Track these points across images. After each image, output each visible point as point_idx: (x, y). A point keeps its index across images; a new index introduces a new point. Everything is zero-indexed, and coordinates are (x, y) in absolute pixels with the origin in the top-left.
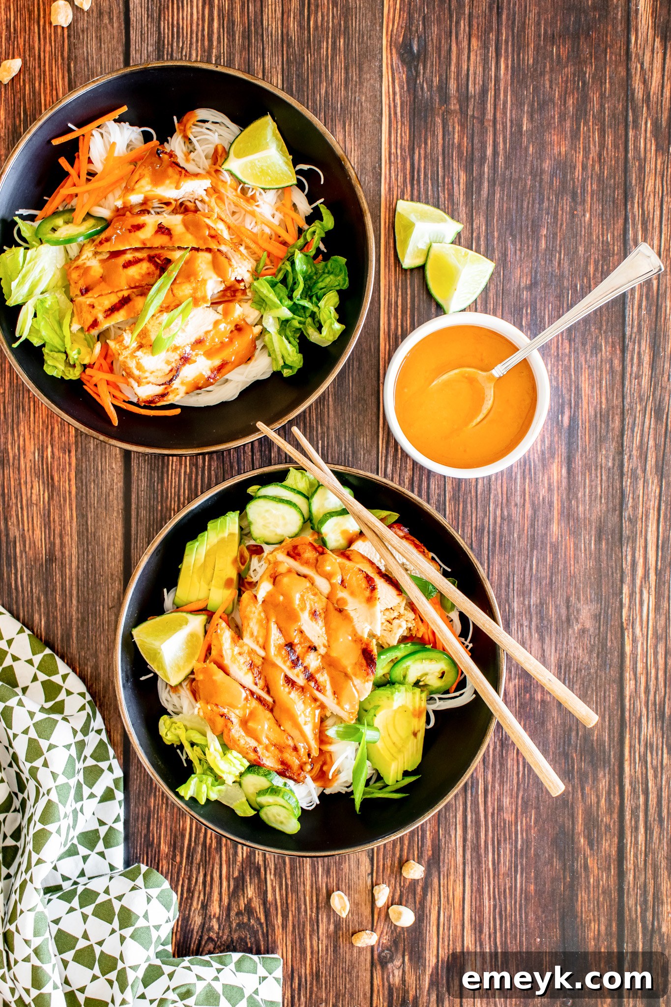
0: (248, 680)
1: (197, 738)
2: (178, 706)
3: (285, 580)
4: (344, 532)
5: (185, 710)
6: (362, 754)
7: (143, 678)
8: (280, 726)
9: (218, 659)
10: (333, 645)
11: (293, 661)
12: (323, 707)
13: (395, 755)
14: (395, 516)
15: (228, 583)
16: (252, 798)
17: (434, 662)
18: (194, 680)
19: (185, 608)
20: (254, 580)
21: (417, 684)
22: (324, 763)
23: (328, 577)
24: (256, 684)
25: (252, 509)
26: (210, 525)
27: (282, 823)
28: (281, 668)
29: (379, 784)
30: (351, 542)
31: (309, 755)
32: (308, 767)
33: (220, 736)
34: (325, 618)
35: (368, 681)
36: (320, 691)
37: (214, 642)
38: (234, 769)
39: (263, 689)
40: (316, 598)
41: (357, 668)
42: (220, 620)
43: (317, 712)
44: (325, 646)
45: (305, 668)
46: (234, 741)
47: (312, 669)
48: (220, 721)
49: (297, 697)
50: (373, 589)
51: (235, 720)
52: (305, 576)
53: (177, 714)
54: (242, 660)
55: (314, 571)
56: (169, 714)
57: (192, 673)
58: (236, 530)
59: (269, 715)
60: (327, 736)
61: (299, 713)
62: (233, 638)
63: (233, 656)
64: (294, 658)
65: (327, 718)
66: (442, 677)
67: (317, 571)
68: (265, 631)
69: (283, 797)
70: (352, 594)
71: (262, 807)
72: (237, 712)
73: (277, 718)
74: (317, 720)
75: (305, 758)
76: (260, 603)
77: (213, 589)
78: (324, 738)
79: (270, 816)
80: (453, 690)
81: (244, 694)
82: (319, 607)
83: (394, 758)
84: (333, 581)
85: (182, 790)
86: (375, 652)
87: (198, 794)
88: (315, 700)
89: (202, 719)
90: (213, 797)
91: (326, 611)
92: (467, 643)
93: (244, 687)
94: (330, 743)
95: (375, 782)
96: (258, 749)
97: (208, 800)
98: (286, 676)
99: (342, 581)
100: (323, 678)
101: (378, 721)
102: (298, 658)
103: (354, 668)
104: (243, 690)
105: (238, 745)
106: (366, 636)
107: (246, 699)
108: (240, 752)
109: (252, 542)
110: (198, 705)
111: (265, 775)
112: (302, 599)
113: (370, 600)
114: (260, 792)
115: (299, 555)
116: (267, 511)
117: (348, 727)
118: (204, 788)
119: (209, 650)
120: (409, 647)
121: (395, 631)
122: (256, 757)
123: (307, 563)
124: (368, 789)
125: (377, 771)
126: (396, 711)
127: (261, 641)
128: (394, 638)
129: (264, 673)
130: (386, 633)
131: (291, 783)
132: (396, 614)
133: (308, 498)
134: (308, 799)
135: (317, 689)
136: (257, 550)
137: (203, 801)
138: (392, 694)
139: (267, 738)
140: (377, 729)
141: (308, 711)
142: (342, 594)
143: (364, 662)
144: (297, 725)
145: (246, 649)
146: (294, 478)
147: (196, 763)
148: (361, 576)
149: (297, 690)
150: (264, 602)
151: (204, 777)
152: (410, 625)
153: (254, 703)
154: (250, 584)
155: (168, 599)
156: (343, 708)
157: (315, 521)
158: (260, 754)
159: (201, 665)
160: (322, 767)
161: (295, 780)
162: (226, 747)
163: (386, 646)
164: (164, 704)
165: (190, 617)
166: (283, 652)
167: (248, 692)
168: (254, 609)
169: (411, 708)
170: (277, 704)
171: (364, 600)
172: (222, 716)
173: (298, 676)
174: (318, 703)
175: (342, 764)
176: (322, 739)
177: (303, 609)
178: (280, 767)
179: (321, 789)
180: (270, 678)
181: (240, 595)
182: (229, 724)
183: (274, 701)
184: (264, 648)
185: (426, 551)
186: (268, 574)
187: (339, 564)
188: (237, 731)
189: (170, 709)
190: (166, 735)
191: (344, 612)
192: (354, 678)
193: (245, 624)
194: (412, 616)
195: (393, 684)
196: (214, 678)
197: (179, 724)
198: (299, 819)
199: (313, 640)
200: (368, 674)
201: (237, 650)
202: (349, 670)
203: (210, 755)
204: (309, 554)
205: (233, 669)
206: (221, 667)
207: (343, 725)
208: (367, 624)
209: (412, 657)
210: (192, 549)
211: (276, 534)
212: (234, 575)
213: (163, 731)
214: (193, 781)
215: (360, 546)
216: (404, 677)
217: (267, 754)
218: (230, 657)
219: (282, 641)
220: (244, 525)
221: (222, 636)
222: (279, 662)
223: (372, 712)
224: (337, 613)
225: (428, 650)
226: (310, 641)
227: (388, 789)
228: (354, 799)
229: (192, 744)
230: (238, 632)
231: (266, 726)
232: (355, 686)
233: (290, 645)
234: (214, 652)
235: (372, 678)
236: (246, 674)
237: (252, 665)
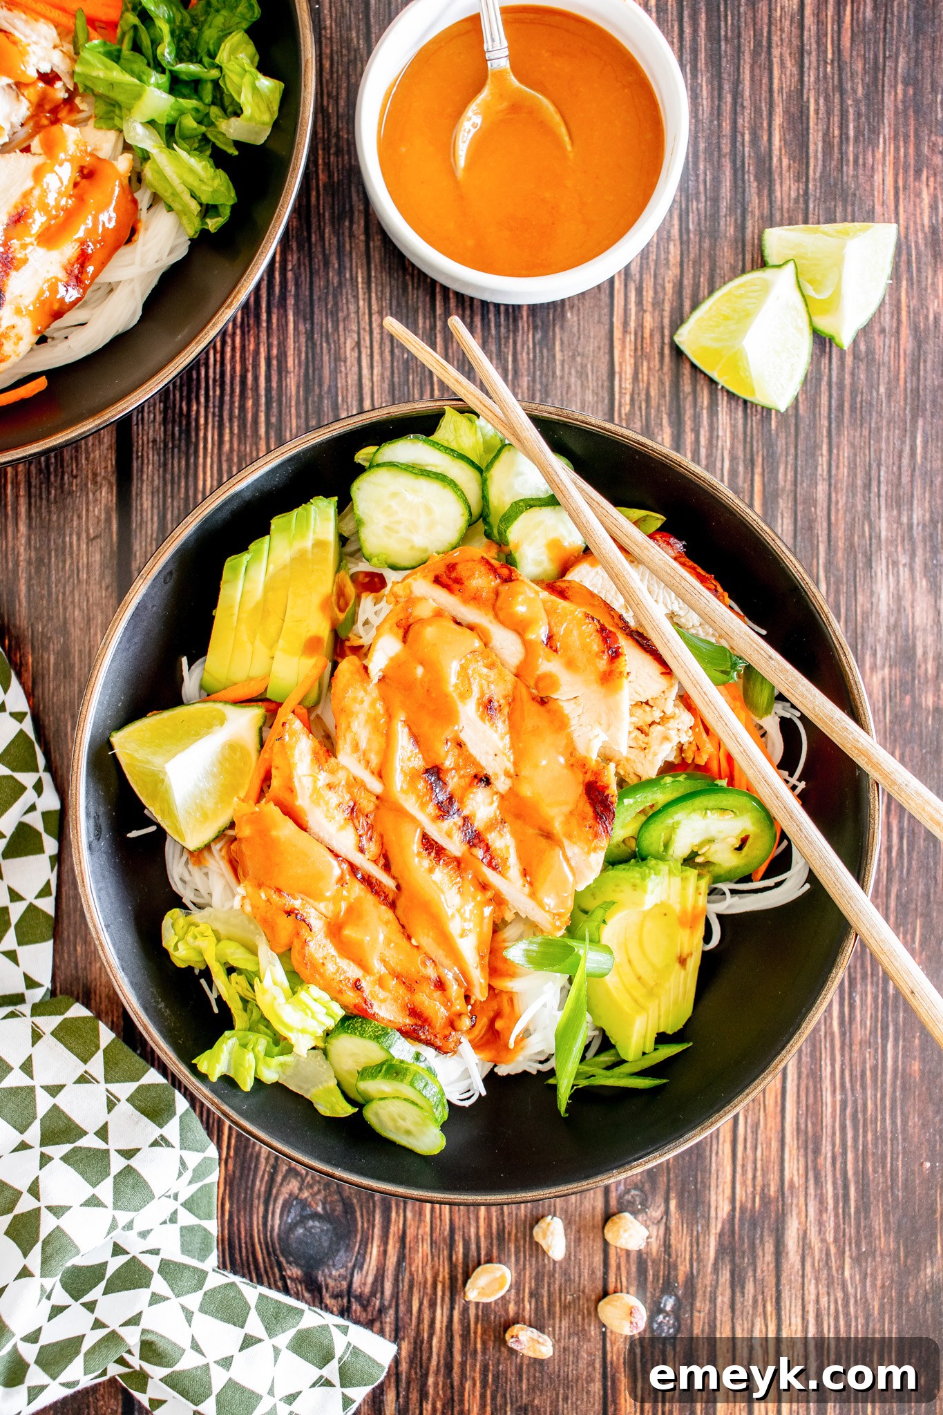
0: (346, 841)
1: (239, 958)
2: (203, 892)
3: (430, 632)
4: (555, 545)
5: (216, 901)
6: (578, 999)
7: (134, 834)
8: (409, 938)
9: (284, 796)
10: (525, 772)
11: (440, 806)
12: (498, 901)
13: (641, 1000)
14: (657, 520)
15: (312, 645)
16: (350, 1081)
17: (729, 816)
18: (234, 839)
19: (221, 695)
20: (365, 641)
21: (689, 861)
22: (498, 1015)
23: (519, 628)
24: (362, 850)
25: (365, 491)
26: (276, 522)
27: (408, 1133)
28: (413, 819)
29: (606, 1058)
30: (565, 569)
31: (467, 998)
32: (466, 1023)
33: (285, 955)
34: (510, 715)
35: (595, 849)
36: (494, 869)
37: (277, 761)
38: (314, 1023)
39: (376, 862)
40: (493, 674)
41: (574, 822)
42: (291, 716)
43: (488, 911)
44: (508, 775)
45: (466, 819)
46: (314, 967)
47: (479, 823)
48: (285, 924)
49: (446, 879)
50: (616, 655)
51: (317, 924)
52: (471, 628)
53: (200, 907)
54: (333, 798)
55: (491, 616)
56: (184, 907)
57: (232, 825)
58: (330, 536)
59: (387, 913)
60: (505, 960)
61: (450, 912)
62: (315, 754)
63: (316, 790)
64: (441, 797)
65: (505, 923)
66: (740, 849)
67: (496, 616)
68: (383, 740)
69: (412, 1084)
70: (570, 664)
71: (369, 1100)
72: (322, 906)
73: (403, 921)
74: (488, 929)
75: (459, 1005)
76: (375, 680)
77: (278, 655)
78: (500, 965)
79: (385, 1118)
80: (760, 874)
81: (336, 869)
82: (498, 692)
83: (641, 1008)
84: (531, 636)
85: (203, 1062)
86: (613, 789)
87: (236, 1071)
88: (484, 886)
89: (250, 921)
90: (270, 1076)
91: (513, 701)
92: (793, 781)
93: (337, 856)
94: (512, 976)
95: (598, 1053)
96: (364, 984)
97: (258, 1081)
98: (425, 836)
99: (550, 638)
100: (503, 842)
101: (608, 934)
102: (451, 799)
103: (567, 822)
104: (334, 863)
105: (322, 975)
106: (593, 756)
107: (341, 881)
108: (324, 989)
109: (363, 567)
110: (241, 890)
111: (377, 1038)
112: (464, 673)
113: (609, 678)
114: (365, 1069)
115: (458, 581)
116: (394, 495)
117: (549, 943)
118: (249, 1058)
119: (267, 778)
120: (682, 783)
121: (654, 747)
122: (358, 1000)
123: (474, 599)
124: (585, 1068)
125: (603, 1031)
126: (646, 915)
127: (375, 760)
128: (652, 763)
129: (379, 829)
130: (634, 754)
131: (428, 1052)
132: (657, 715)
133: (480, 470)
134: (463, 1085)
135: (490, 865)
136: (374, 583)
137: (247, 1085)
138: (643, 878)
139: (383, 961)
140: (608, 950)
141: (469, 907)
142: (548, 665)
143: (589, 810)
144: (445, 940)
145: (342, 777)
146: (452, 428)
147: (235, 1007)
148: (590, 628)
149: (447, 864)
150: (382, 680)
151: (252, 1037)
152: (685, 739)
153: (357, 890)
154: (357, 650)
155: (191, 680)
156: (541, 905)
157: (494, 519)
158: (367, 994)
159: (249, 807)
160: (492, 1022)
161: (438, 1048)
162: (296, 978)
163: (632, 780)
164: (178, 887)
165: (231, 712)
166: (421, 785)
167: (345, 866)
168: (361, 694)
169: (677, 908)
170: (405, 892)
171: (593, 677)
172: (289, 913)
173: (449, 835)
174: (489, 894)
175: (532, 1020)
176: (495, 965)
177: (464, 696)
178: (408, 1021)
179: (491, 1065)
180: (391, 838)
181: (335, 665)
182: (304, 932)
183: (398, 887)
184: (380, 775)
185: (720, 589)
186: (394, 620)
187: (544, 602)
188: (319, 946)
189: (188, 897)
190: (176, 946)
191: (551, 705)
192: (566, 842)
193: (343, 726)
194: (687, 719)
195: (644, 859)
196: (274, 833)
197: (202, 927)
198: (444, 1127)
199: (483, 763)
200: (596, 835)
201: (323, 778)
202: (558, 827)
203: (264, 992)
204: (481, 581)
205: (315, 817)
206: (290, 813)
207: (539, 939)
208: (598, 730)
209: (688, 804)
210: (235, 570)
211: (412, 548)
212: (325, 632)
213: (169, 939)
214: (227, 1044)
215: (582, 575)
216: (666, 846)
217: (382, 994)
218: (308, 793)
219: (418, 763)
220: (347, 530)
221: (292, 748)
222: (410, 805)
223: (599, 914)
224: (535, 707)
225: (720, 790)
226: (475, 763)
227: (624, 1069)
228: (554, 1088)
229: (230, 970)
230: (328, 745)
231: (381, 937)
232: (567, 860)
233: (435, 771)
234: (275, 782)
235: (604, 843)
236: (341, 828)
237: (354, 811)
